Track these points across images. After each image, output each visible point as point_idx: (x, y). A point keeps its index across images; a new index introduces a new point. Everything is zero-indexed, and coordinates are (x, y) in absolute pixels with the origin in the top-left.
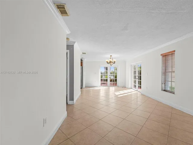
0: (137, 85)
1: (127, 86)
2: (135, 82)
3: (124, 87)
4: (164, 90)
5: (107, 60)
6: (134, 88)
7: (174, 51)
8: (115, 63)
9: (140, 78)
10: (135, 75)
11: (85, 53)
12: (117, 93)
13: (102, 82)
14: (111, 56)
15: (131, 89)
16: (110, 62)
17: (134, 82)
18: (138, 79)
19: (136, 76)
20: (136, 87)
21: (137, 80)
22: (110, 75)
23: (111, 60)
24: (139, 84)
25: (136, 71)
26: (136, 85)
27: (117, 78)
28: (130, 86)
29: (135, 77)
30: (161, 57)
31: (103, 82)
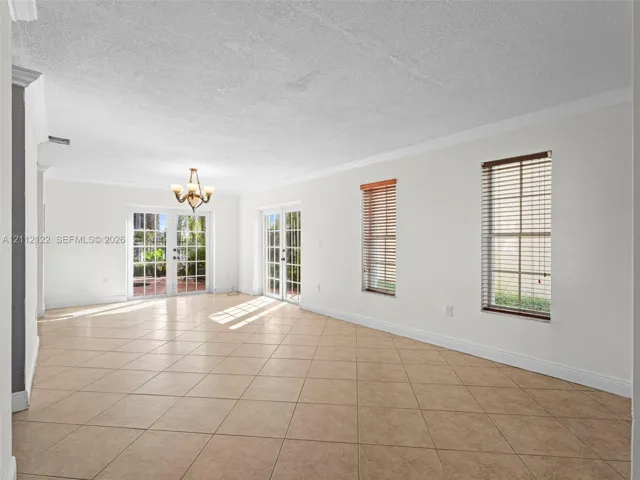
0: (283, 280)
1: (243, 288)
2: (275, 270)
3: (235, 293)
4: (368, 290)
5: (176, 187)
6: (272, 292)
7: (394, 181)
8: (209, 198)
9: (293, 257)
10: (275, 247)
11: (67, 141)
12: (222, 319)
13: (139, 279)
14: (192, 170)
15: (263, 297)
16: (191, 195)
17: (272, 272)
18: (285, 262)
19: (278, 250)
20: (278, 287)
21: (283, 266)
22: (177, 247)
23: (194, 187)
24: (289, 276)
25: (277, 234)
26: (280, 280)
27: (207, 261)
28: (256, 288)
29: (274, 255)
30: (361, 193)
31: (144, 279)
